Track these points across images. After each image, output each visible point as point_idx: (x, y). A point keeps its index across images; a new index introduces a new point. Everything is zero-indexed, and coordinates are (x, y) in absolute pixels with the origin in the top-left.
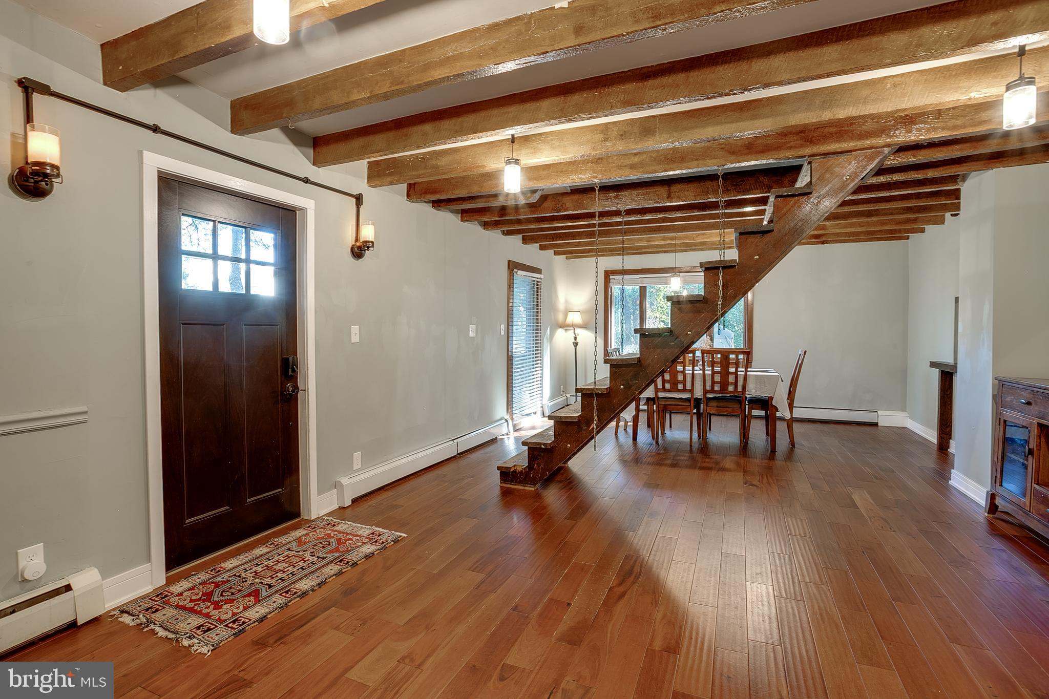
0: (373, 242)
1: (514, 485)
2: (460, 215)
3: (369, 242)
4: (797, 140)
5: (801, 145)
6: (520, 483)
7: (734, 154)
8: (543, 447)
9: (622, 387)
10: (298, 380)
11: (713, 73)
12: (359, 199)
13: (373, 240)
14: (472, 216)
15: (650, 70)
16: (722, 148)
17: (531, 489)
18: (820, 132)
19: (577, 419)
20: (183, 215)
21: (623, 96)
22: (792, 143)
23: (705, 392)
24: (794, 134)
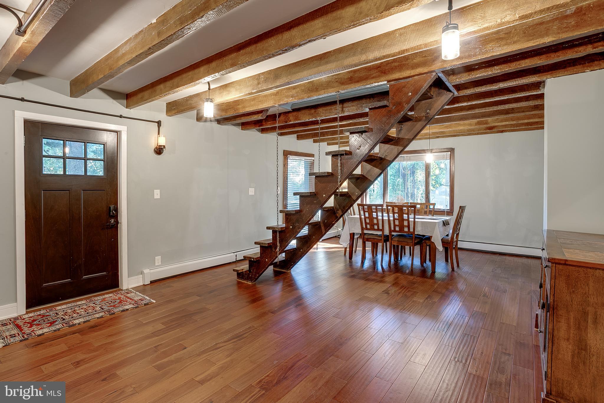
0: (164, 146)
1: (243, 280)
2: (241, 127)
3: (162, 146)
4: (377, 72)
5: (379, 75)
6: (245, 279)
7: (343, 84)
8: (252, 260)
9: (291, 227)
10: (118, 218)
11: (267, 43)
12: (159, 123)
13: (164, 145)
14: (246, 127)
15: (241, 44)
16: (336, 81)
17: (250, 283)
18: (389, 66)
19: (267, 244)
20: (44, 138)
21: (231, 61)
22: (374, 75)
23: (390, 231)
24: (375, 69)
